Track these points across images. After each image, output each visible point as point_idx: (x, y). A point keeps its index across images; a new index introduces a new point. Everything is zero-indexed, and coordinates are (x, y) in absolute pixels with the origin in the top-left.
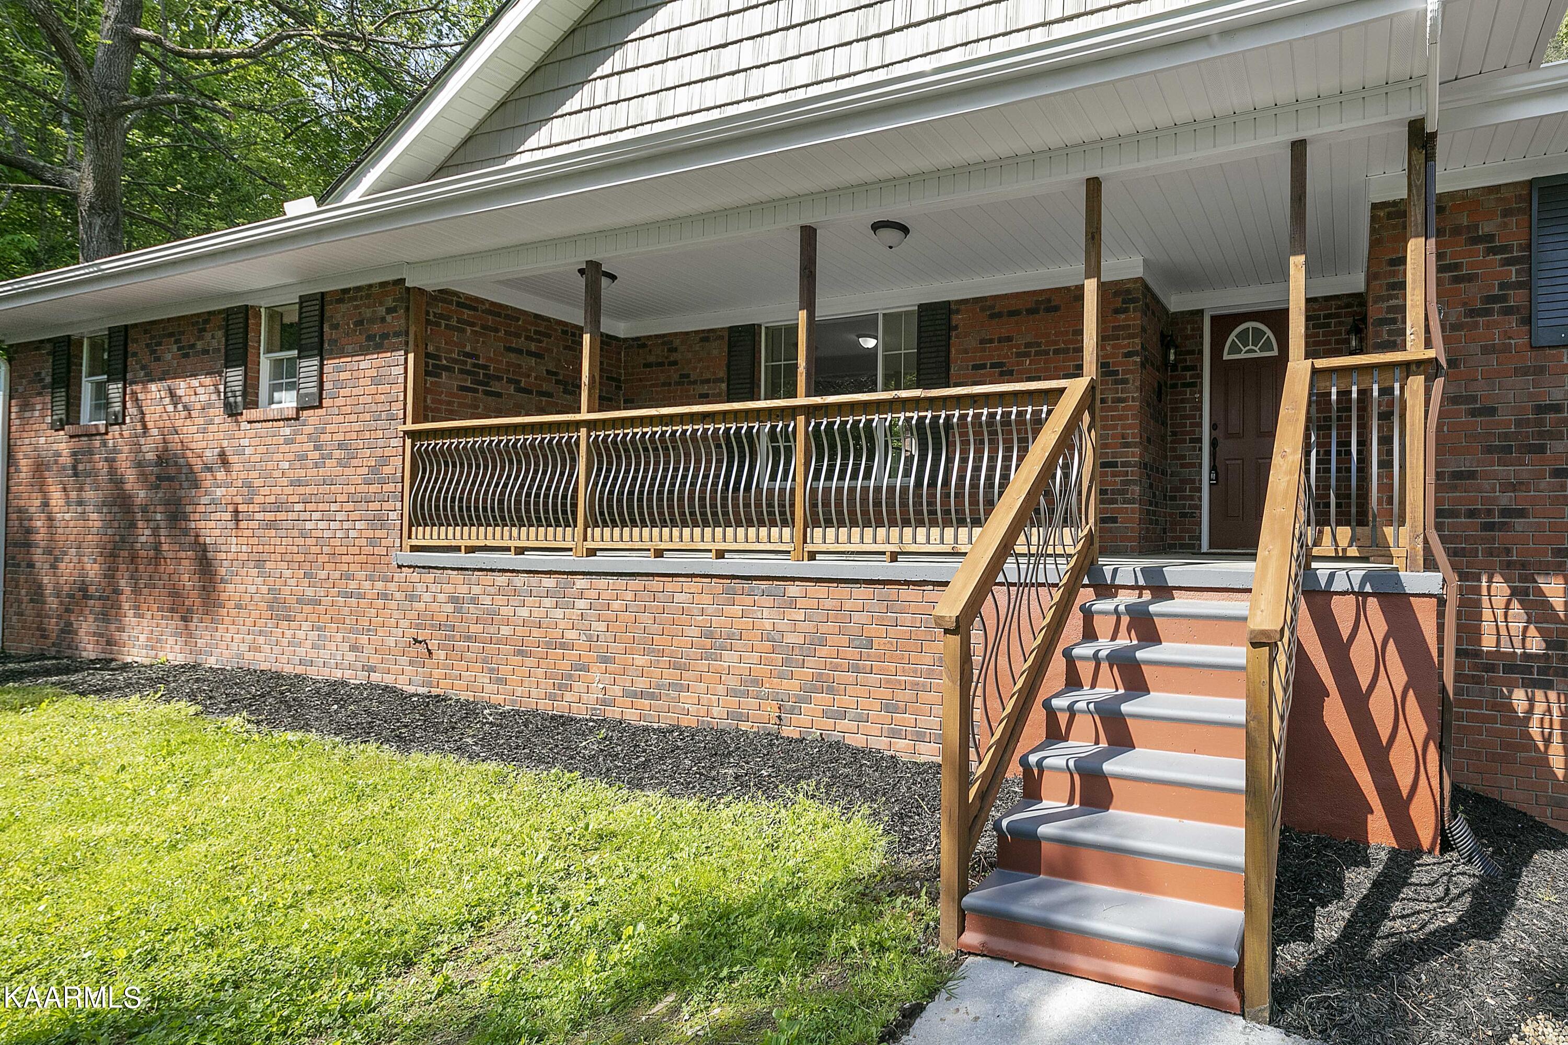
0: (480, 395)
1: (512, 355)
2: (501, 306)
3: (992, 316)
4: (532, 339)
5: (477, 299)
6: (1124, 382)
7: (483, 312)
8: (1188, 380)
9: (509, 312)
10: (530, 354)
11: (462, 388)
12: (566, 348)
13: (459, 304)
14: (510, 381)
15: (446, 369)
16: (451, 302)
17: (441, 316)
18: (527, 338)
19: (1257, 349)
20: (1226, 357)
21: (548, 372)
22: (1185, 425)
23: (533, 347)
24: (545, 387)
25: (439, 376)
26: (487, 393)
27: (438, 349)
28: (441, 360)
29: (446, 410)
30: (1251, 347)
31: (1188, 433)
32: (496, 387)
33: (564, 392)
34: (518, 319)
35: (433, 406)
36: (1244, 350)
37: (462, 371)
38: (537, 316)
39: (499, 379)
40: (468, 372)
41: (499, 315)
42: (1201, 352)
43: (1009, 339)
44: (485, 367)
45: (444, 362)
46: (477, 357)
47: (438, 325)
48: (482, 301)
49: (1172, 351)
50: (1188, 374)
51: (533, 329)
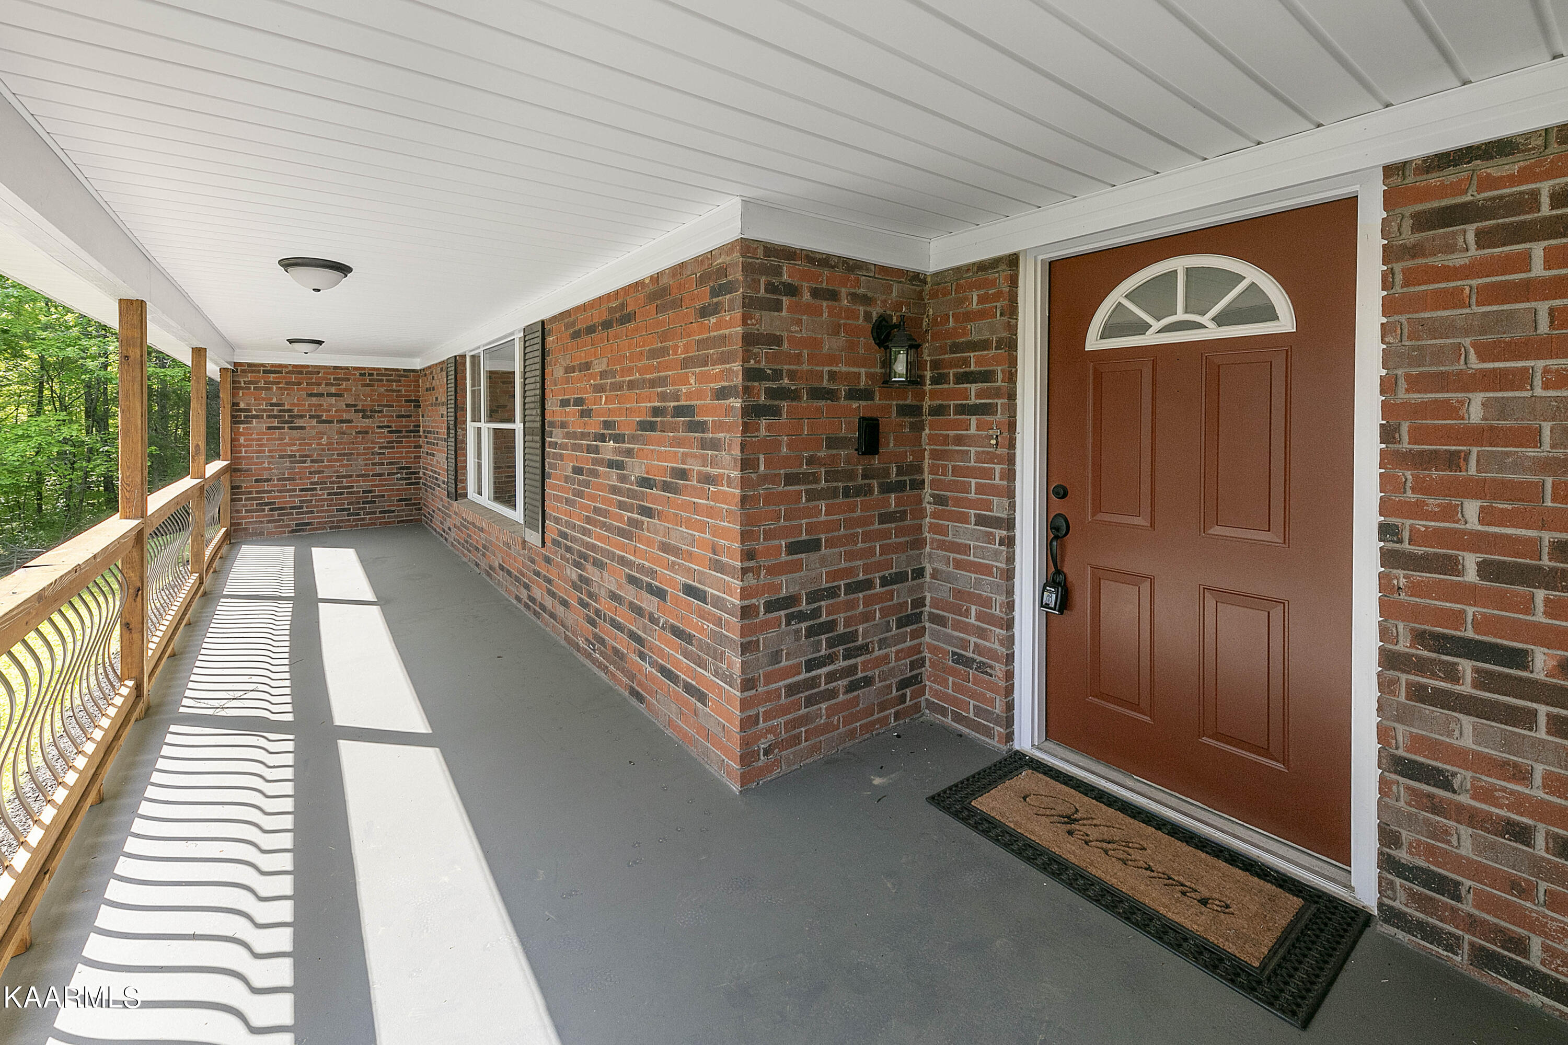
0: (286, 430)
1: (314, 399)
2: (302, 366)
3: (576, 335)
4: (332, 385)
5: (280, 366)
6: (715, 445)
7: (287, 373)
8: (973, 400)
9: (310, 369)
10: (330, 395)
11: (269, 428)
12: (364, 385)
13: (264, 372)
14: (311, 417)
15: (256, 417)
16: (259, 372)
17: (250, 382)
18: (327, 385)
19: (1204, 320)
20: (1094, 342)
21: (347, 405)
22: (966, 488)
23: (333, 390)
24: (345, 416)
25: (251, 422)
26: (291, 428)
27: (248, 405)
28: (251, 412)
29: (256, 445)
30: (1180, 316)
31: (972, 504)
32: (299, 423)
33: (363, 417)
34: (319, 373)
35: (245, 443)
36: (1156, 325)
37: (269, 417)
38: (335, 368)
39: (302, 417)
40: (275, 417)
41: (301, 373)
42: (1010, 344)
43: (587, 366)
44: (290, 411)
45: (254, 413)
46: (283, 405)
47: (249, 388)
48: (286, 366)
49: (902, 357)
50: (974, 388)
51: (332, 377)
